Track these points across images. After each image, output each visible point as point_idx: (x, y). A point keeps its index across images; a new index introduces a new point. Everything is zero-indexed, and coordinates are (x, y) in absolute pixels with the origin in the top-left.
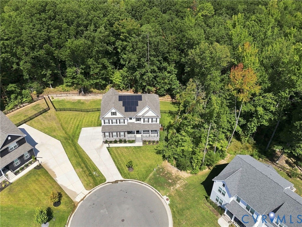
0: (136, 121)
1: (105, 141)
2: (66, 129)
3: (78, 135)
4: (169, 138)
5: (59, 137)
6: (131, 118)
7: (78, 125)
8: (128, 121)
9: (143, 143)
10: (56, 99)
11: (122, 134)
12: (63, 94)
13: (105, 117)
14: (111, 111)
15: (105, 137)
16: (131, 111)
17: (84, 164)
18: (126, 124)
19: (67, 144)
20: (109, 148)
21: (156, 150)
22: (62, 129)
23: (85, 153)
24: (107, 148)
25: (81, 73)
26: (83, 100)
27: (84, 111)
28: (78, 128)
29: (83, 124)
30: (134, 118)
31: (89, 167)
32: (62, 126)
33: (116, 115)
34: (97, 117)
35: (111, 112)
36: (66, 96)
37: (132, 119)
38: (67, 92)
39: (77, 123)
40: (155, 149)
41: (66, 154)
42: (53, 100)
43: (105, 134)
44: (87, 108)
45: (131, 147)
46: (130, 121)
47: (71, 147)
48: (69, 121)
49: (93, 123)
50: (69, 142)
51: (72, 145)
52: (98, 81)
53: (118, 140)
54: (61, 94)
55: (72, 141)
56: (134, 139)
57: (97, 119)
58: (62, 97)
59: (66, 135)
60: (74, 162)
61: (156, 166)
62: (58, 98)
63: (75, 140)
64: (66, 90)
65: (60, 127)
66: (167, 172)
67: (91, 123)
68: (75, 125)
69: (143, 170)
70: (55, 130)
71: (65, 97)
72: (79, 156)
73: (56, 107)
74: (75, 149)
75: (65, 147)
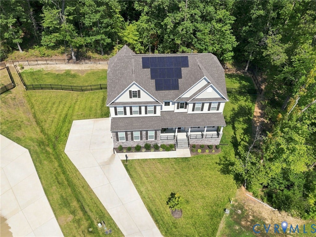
0: (178, 108)
1: (117, 147)
2: (43, 124)
3: (66, 136)
4: (239, 140)
5: (27, 140)
6: (169, 103)
7: (66, 115)
8: (161, 109)
9: (192, 151)
10: (27, 68)
11: (151, 133)
12: (40, 60)
13: (116, 101)
14: (130, 89)
15: (118, 140)
16: (168, 88)
17: (78, 201)
18: (158, 114)
19: (43, 157)
20: (126, 163)
21: (219, 164)
22: (34, 123)
23: (80, 173)
24: (123, 161)
25: (68, 21)
26: (74, 70)
27: (77, 90)
28: (65, 121)
29: (75, 113)
30: (174, 103)
31: (87, 209)
32: (35, 117)
33: (139, 97)
34: (100, 101)
35: (130, 91)
36: (45, 64)
37: (169, 105)
38: (47, 58)
39: (64, 112)
40: (216, 163)
41: (40, 179)
42: (23, 70)
43: (117, 135)
44: (81, 85)
45: (168, 158)
46: (166, 108)
47: (51, 161)
48: (49, 108)
49: (93, 112)
50: (46, 151)
51: (53, 157)
52: (99, 37)
53: (142, 145)
54: (37, 61)
55: (54, 148)
56: (172, 142)
57: (99, 104)
58: (38, 66)
59: (43, 136)
60: (57, 197)
61: (226, 201)
62: (31, 67)
63: (60, 145)
64: (46, 55)
65: (33, 120)
66: (254, 217)
67: (90, 111)
68: (60, 115)
69: (202, 213)
70: (20, 126)
71: (43, 66)
72: (66, 183)
73: (28, 83)
74: (59, 166)
75: (38, 164)
